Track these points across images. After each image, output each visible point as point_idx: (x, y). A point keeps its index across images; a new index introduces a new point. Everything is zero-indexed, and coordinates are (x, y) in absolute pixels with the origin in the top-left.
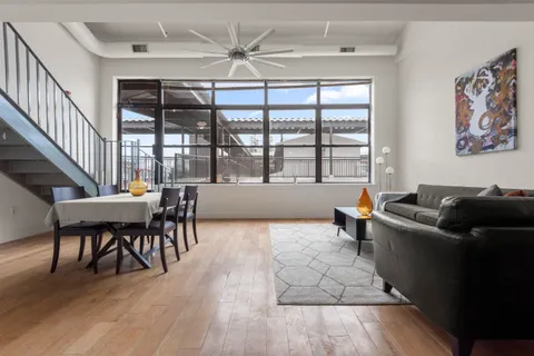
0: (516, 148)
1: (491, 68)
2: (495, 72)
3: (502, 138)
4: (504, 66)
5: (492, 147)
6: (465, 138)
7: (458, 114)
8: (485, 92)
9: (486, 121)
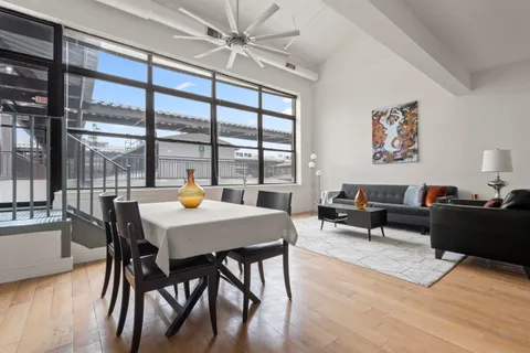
0: (418, 161)
1: (401, 109)
2: (404, 113)
3: (409, 154)
4: (411, 110)
5: (401, 159)
6: (380, 152)
7: (374, 136)
8: (396, 124)
9: (397, 143)
